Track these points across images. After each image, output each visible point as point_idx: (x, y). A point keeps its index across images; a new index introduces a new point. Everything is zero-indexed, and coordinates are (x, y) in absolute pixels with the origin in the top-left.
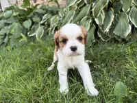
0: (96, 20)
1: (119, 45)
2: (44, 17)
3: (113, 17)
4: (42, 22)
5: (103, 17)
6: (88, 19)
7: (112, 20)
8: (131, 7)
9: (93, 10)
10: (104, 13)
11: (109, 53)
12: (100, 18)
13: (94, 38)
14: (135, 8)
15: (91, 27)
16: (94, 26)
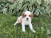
3: (34, 9)
4: (6, 6)
6: (27, 8)
7: (34, 10)
14: (40, 7)
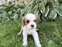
0: (41, 11)
1: (51, 23)
2: (18, 10)
4: (17, 12)
5: (44, 10)
6: (37, 10)
7: (48, 11)
8: (56, 5)
9: (39, 6)
10: (44, 8)
11: (47, 26)
12: (43, 10)
13: (40, 19)
14: (58, 6)
15: (39, 14)
16: (40, 14)
